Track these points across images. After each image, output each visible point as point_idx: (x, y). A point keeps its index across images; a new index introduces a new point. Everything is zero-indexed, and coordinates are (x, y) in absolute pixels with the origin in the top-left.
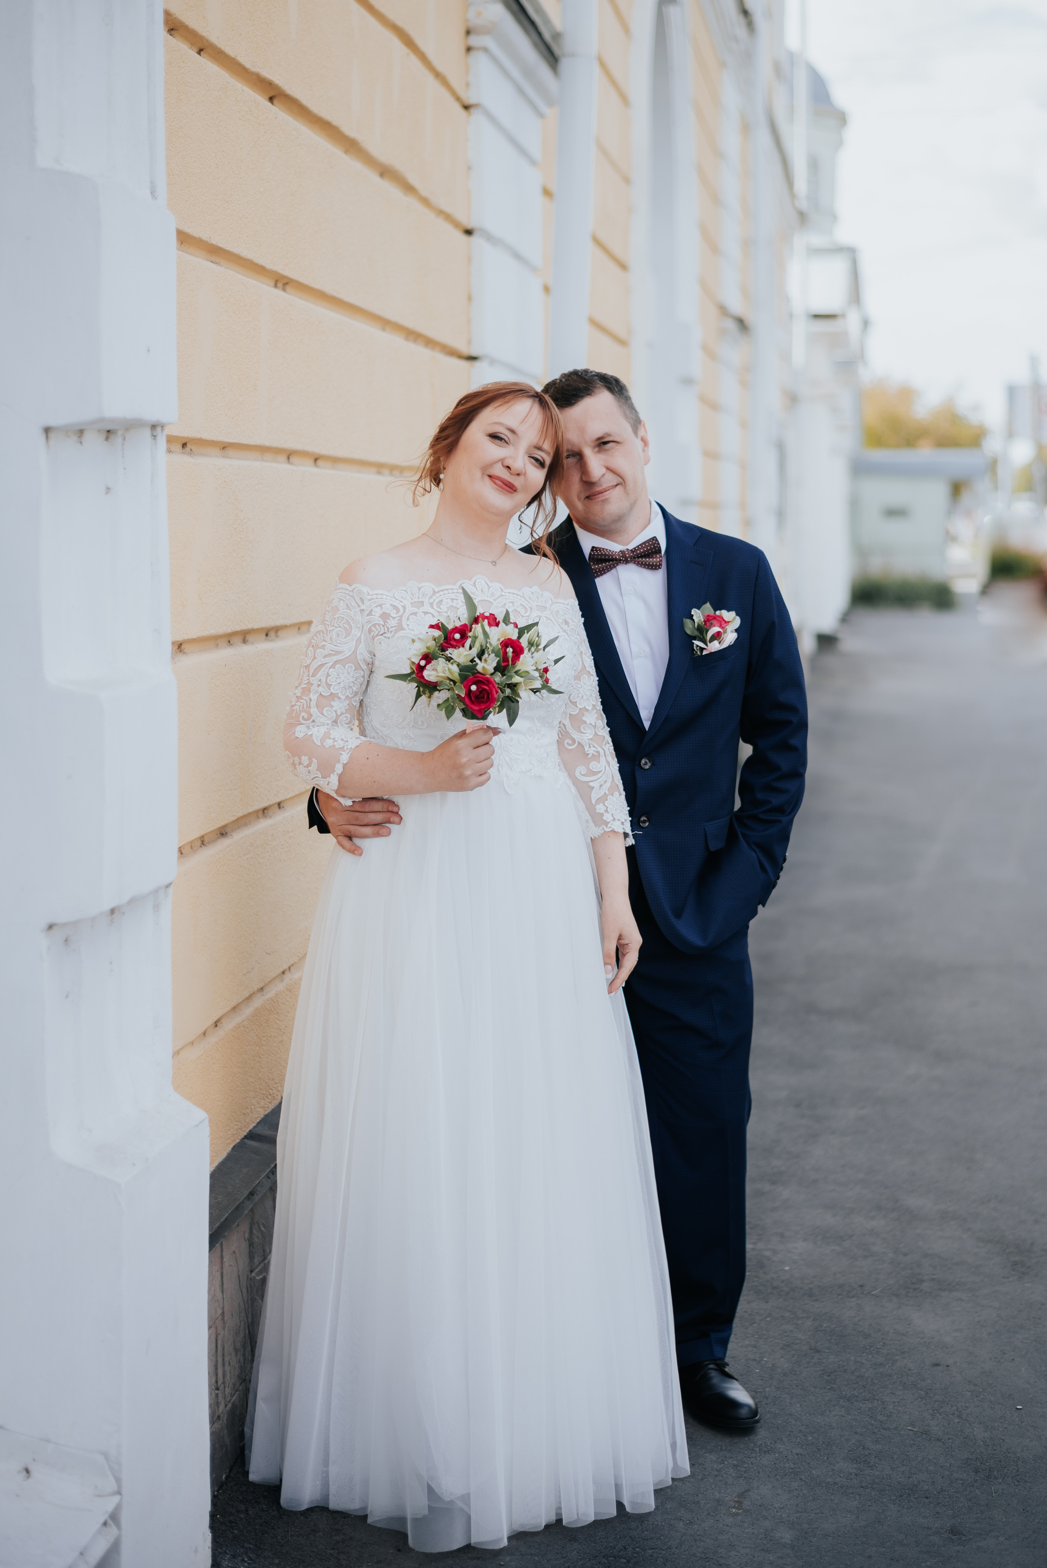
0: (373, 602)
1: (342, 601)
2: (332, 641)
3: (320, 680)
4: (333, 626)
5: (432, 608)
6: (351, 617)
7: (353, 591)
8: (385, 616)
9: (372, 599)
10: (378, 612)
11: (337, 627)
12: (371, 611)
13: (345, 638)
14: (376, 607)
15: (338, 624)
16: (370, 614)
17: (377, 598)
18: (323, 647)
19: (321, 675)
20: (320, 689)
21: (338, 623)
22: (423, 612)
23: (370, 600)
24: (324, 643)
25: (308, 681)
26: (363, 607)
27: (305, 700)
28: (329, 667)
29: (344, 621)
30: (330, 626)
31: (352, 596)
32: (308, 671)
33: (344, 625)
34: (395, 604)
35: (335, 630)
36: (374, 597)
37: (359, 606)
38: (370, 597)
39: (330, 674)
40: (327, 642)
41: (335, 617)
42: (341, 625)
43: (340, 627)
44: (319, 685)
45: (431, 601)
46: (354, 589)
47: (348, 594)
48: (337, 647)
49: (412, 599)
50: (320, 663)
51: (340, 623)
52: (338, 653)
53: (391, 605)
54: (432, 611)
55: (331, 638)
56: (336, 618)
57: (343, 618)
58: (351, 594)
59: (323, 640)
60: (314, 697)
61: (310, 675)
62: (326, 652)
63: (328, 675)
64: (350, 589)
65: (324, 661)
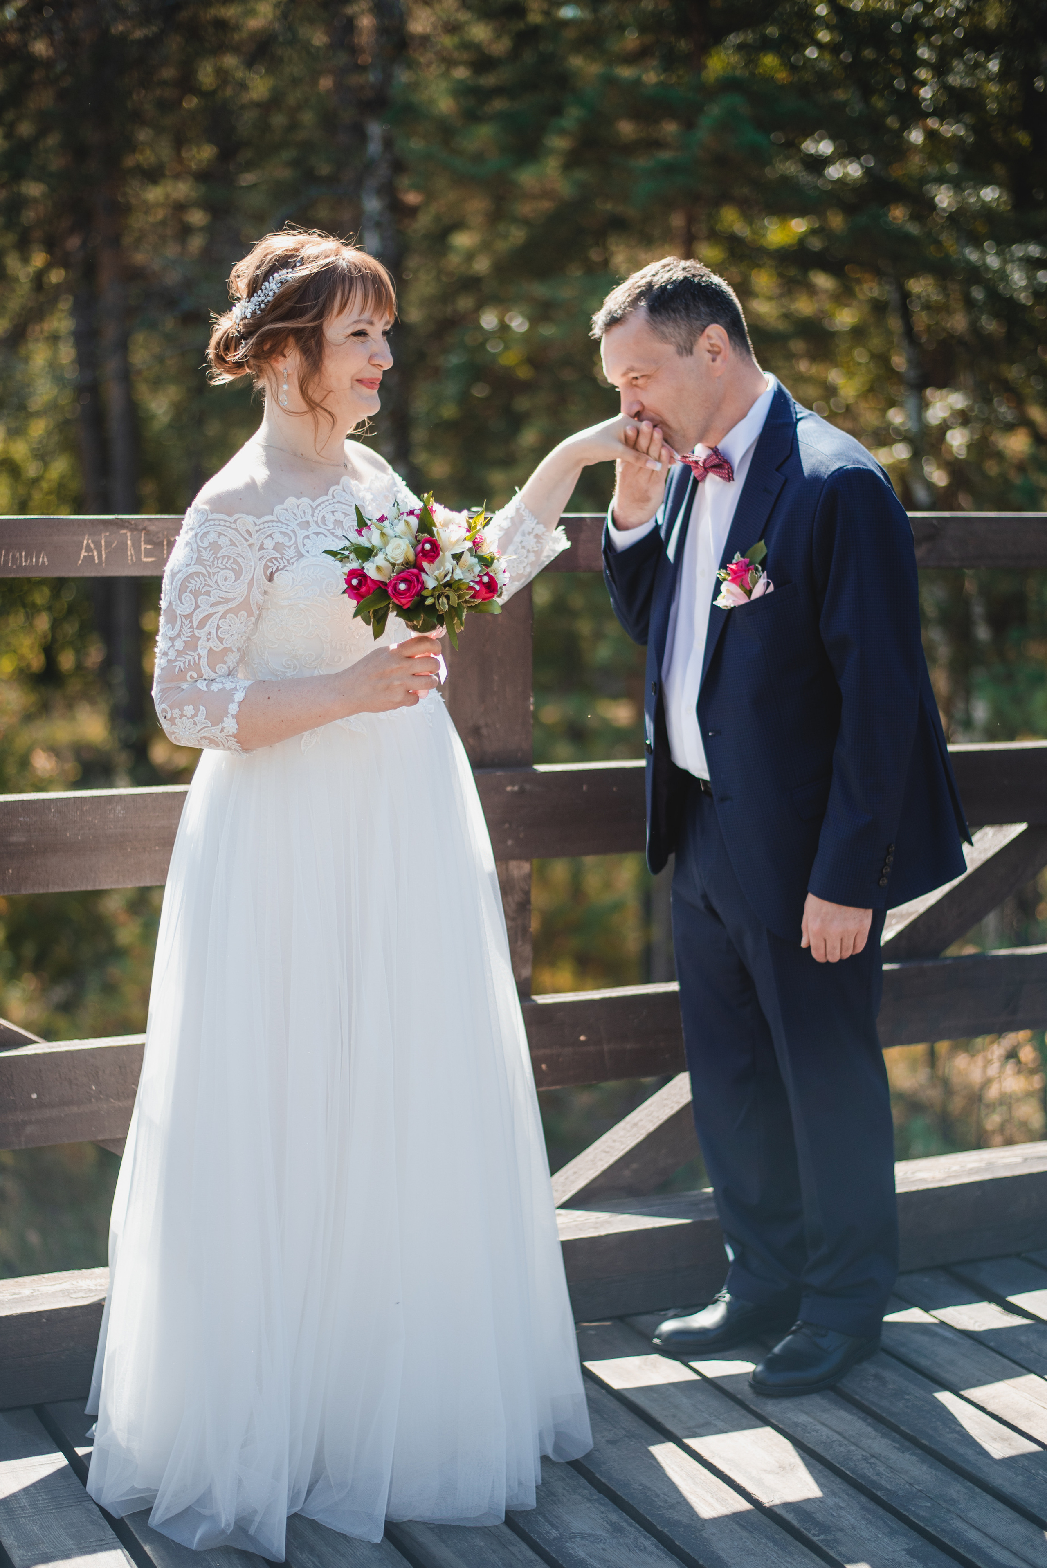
0: (262, 533)
1: (223, 536)
2: (218, 585)
3: (209, 633)
4: (218, 567)
5: (319, 526)
6: (239, 554)
7: (235, 523)
8: (277, 547)
9: (260, 529)
10: (269, 544)
11: (223, 569)
12: (262, 544)
13: (235, 581)
14: (266, 538)
15: (225, 565)
16: (262, 548)
17: (264, 528)
18: (208, 593)
19: (210, 626)
20: (210, 644)
21: (224, 563)
22: (314, 533)
23: (257, 532)
24: (207, 588)
25: (192, 633)
26: (251, 541)
27: (192, 656)
28: (219, 618)
29: (232, 561)
30: (213, 568)
31: (236, 529)
32: (191, 621)
33: (233, 565)
34: (284, 530)
35: (220, 574)
36: (262, 526)
37: (247, 540)
38: (257, 528)
39: (221, 626)
40: (212, 587)
41: (218, 556)
42: (227, 565)
43: (227, 568)
44: (208, 640)
45: (315, 519)
46: (237, 520)
47: (230, 527)
48: (227, 593)
49: (296, 520)
50: (207, 613)
51: (227, 563)
52: (228, 600)
53: (281, 532)
54: (320, 530)
55: (216, 582)
56: (219, 558)
57: (229, 558)
58: (233, 526)
59: (206, 585)
60: (204, 653)
61: (195, 626)
62: (213, 599)
63: (218, 627)
64: (232, 519)
65: (211, 610)
